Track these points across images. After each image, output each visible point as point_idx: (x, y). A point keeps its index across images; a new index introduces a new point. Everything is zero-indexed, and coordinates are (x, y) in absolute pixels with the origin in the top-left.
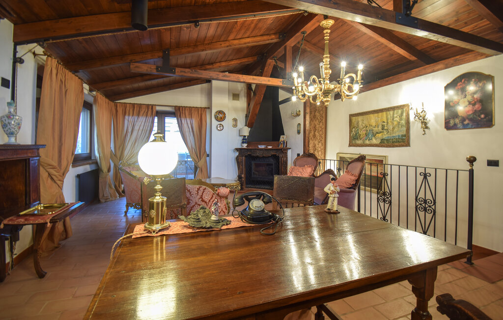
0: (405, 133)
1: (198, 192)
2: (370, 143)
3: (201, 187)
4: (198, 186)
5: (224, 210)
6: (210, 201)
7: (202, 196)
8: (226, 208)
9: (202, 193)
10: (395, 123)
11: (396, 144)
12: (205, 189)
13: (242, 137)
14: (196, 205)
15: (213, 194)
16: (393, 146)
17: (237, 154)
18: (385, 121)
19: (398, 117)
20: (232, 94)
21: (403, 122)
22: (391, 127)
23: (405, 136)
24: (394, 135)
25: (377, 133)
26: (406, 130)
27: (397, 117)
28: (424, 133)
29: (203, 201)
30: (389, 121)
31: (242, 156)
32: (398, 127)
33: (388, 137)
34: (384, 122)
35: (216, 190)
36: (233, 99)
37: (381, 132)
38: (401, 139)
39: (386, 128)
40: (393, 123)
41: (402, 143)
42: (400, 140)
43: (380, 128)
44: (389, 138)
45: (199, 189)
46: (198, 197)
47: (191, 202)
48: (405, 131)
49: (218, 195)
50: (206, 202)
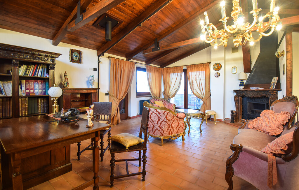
1: (164, 114)
3: (166, 111)
4: (164, 111)
5: (182, 126)
6: (172, 120)
7: (167, 116)
8: (184, 125)
9: (167, 115)
12: (168, 112)
13: (240, 81)
14: (164, 122)
15: (174, 116)
17: (235, 94)
20: (231, 49)
29: (167, 119)
31: (239, 97)
35: (176, 114)
36: (233, 52)
45: (164, 113)
46: (164, 117)
47: (161, 119)
49: (177, 117)
50: (169, 120)
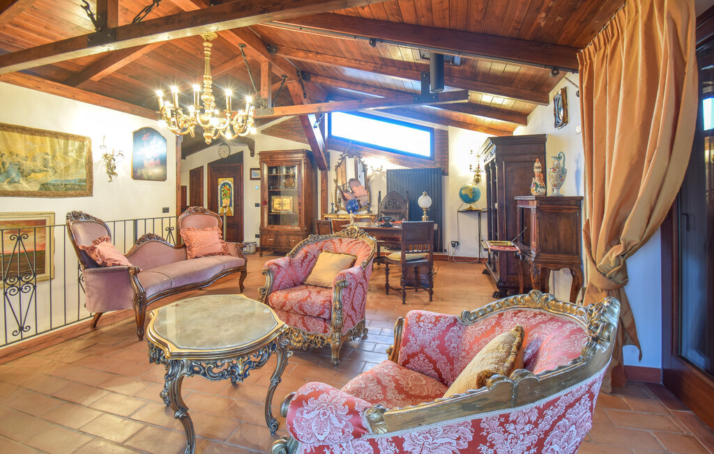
0: (85, 177)
2: (13, 190)
10: (71, 160)
11: (70, 192)
16: (66, 196)
18: (49, 151)
19: (75, 152)
21: (83, 161)
22: (62, 166)
23: (85, 181)
24: (70, 178)
25: (33, 171)
26: (87, 173)
27: (73, 151)
28: (110, 179)
30: (58, 154)
32: (77, 167)
33: (56, 180)
34: (47, 154)
37: (41, 171)
38: (79, 185)
39: (51, 165)
40: (65, 160)
41: (82, 192)
42: (77, 187)
43: (39, 163)
44: (59, 183)
48: (85, 175)
